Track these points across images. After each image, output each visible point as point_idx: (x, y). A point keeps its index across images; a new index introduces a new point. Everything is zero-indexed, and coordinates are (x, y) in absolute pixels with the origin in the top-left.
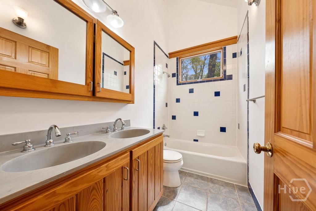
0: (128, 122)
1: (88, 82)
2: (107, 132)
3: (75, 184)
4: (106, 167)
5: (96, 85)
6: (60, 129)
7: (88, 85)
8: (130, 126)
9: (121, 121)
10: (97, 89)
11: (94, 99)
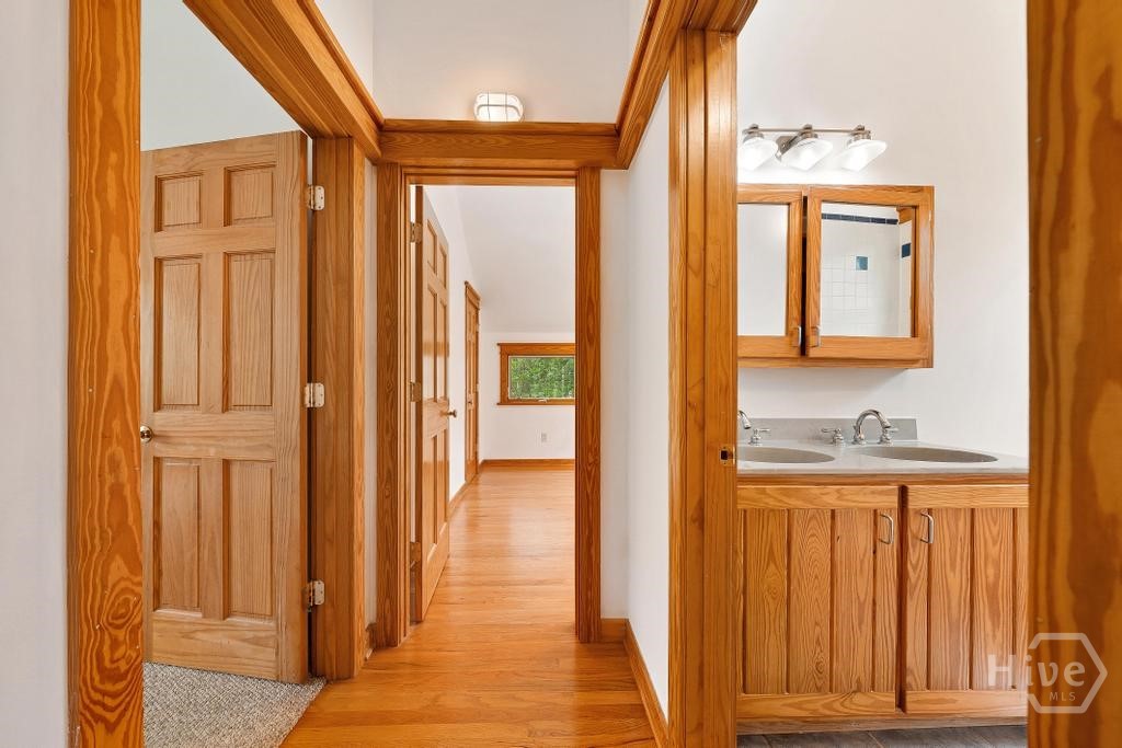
0: (909, 427)
1: (791, 328)
2: (834, 441)
3: (786, 493)
4: (838, 491)
5: (809, 331)
6: (750, 420)
7: (792, 335)
8: (916, 438)
9: (879, 418)
10: (812, 340)
11: (806, 364)
